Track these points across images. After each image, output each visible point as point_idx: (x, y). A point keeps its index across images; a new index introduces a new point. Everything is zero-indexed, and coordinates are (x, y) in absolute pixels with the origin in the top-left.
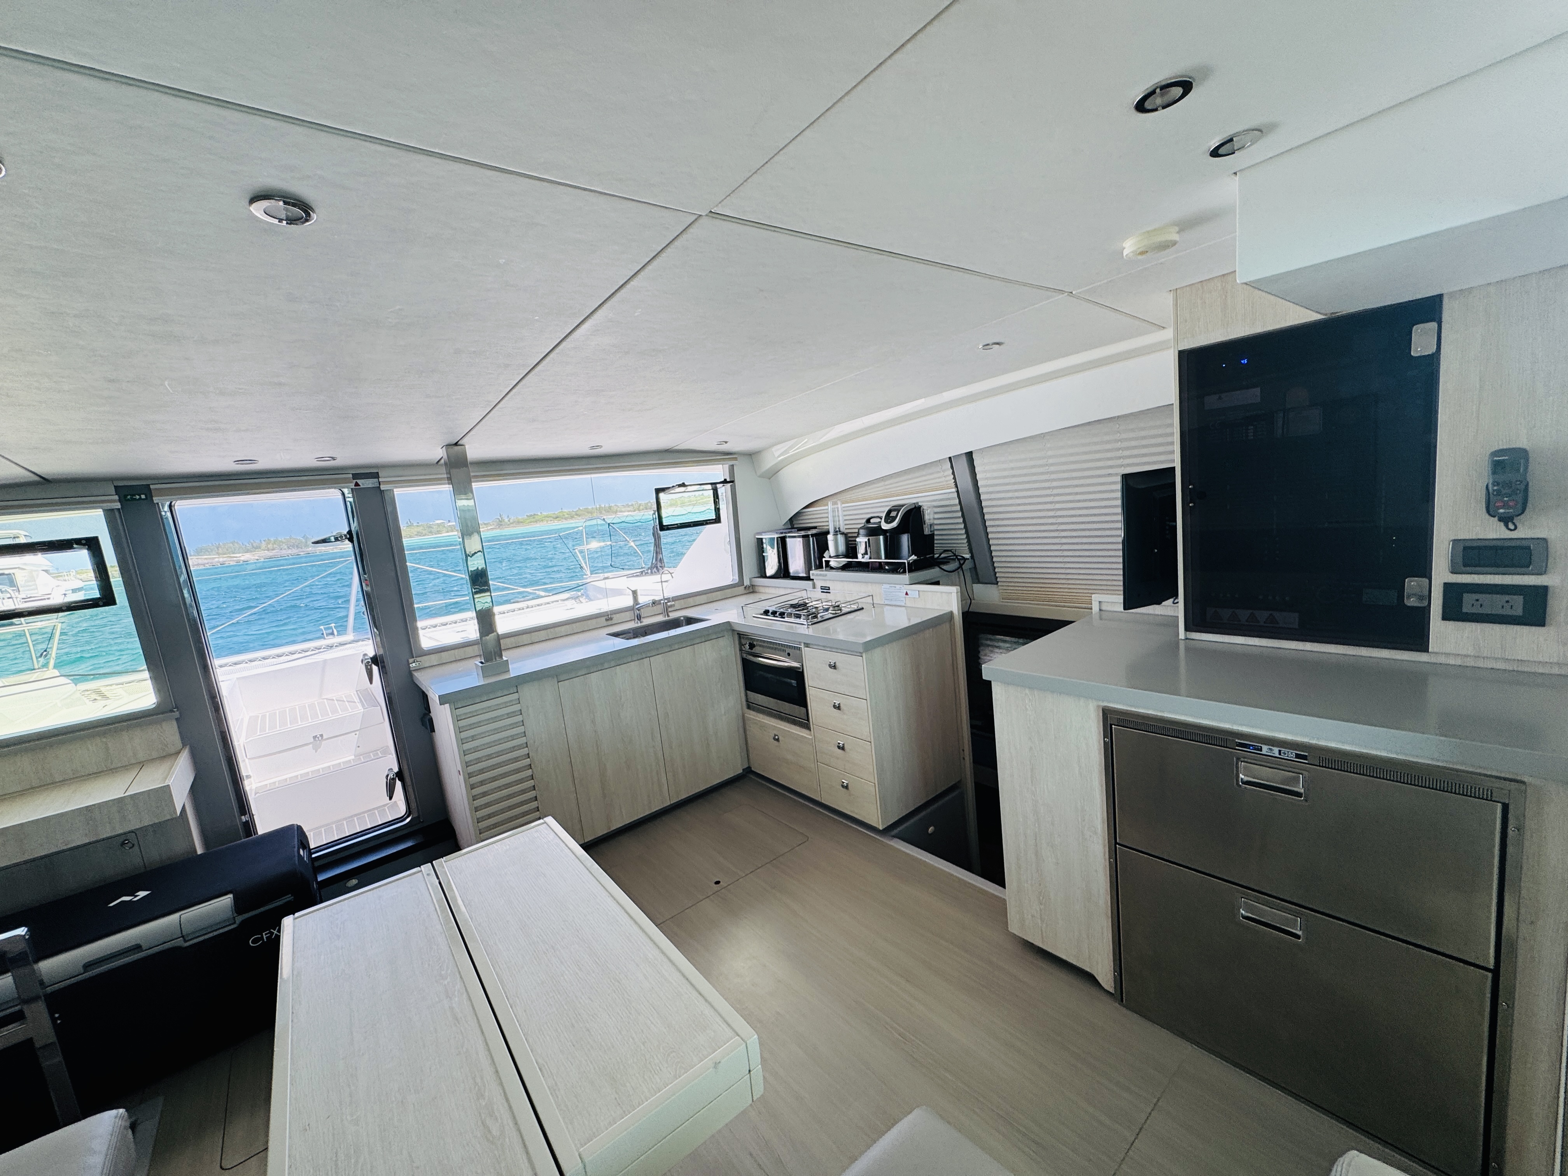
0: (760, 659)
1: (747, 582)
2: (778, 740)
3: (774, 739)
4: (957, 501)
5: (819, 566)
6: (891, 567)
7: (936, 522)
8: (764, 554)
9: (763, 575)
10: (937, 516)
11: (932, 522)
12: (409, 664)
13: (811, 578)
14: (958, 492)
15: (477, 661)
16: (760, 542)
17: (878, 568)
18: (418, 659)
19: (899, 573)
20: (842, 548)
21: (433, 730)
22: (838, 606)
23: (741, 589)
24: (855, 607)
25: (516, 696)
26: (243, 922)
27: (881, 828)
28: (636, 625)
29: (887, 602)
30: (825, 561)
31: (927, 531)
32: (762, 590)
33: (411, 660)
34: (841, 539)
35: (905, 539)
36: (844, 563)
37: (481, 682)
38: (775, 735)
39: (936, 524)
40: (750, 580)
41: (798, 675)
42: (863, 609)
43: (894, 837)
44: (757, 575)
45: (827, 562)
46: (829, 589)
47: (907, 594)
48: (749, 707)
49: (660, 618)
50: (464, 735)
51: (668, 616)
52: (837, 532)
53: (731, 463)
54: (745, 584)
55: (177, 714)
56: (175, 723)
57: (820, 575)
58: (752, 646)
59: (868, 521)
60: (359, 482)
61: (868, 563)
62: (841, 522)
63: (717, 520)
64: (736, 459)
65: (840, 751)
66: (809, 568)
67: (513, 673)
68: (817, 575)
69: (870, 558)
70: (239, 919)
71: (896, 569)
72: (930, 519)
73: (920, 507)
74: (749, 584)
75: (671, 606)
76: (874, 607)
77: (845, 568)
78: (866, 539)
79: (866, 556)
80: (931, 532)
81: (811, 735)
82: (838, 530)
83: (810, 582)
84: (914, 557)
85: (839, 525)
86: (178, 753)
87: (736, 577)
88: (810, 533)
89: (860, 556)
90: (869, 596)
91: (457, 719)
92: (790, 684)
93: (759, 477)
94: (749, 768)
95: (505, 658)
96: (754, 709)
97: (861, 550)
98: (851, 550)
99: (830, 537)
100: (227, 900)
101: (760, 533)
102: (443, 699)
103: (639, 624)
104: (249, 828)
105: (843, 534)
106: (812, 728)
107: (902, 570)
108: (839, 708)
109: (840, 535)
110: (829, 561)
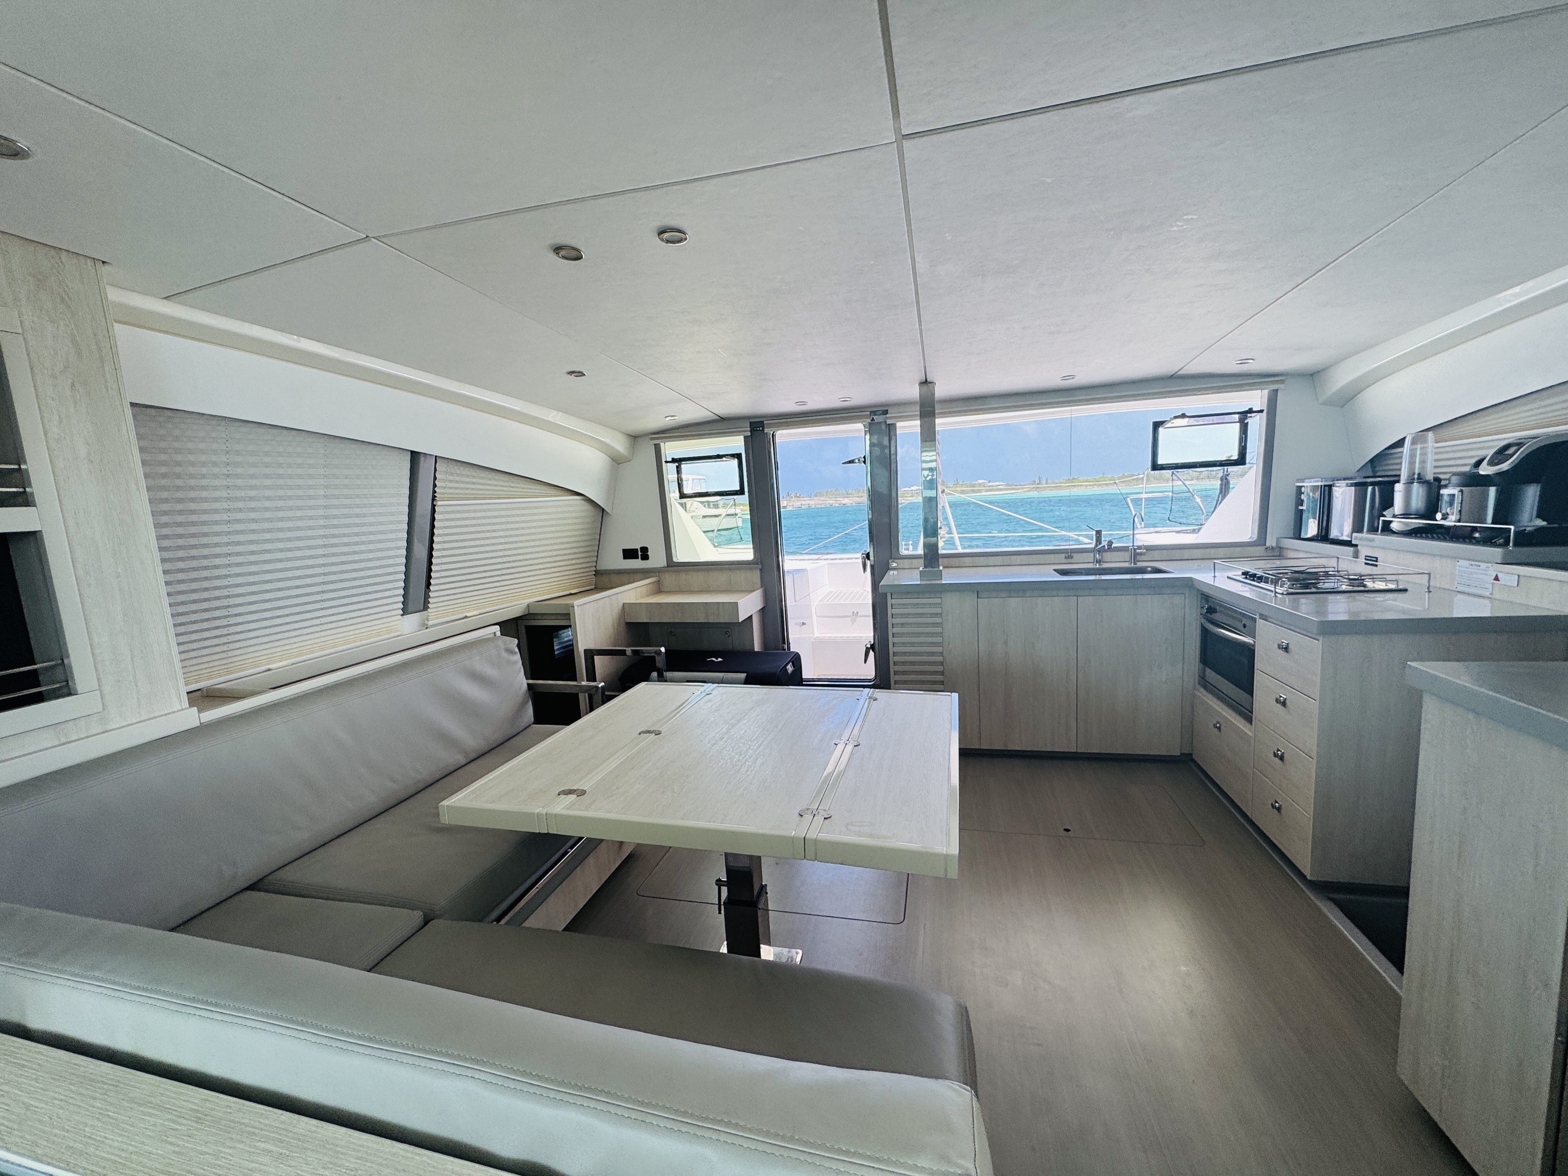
0: (1220, 629)
1: (1271, 542)
2: (1219, 727)
3: (1215, 726)
5: (1373, 529)
6: (1484, 535)
8: (1302, 513)
9: (1297, 535)
12: (889, 563)
13: (1356, 543)
15: (922, 569)
16: (1298, 491)
17: (1467, 536)
18: (896, 561)
20: (1417, 502)
23: (1259, 550)
24: (1394, 587)
25: (940, 600)
27: (1313, 880)
29: (1460, 588)
30: (1384, 521)
32: (1290, 551)
33: (890, 561)
34: (1418, 490)
35: (1531, 494)
36: (1417, 526)
38: (1218, 723)
40: (1278, 540)
41: (1249, 652)
42: (1405, 590)
43: (1333, 900)
45: (1387, 524)
46: (1377, 561)
47: (1497, 579)
48: (1201, 684)
49: (1124, 565)
50: (895, 621)
51: (1136, 562)
52: (1414, 478)
53: (1275, 387)
54: (1268, 544)
55: (760, 567)
56: (758, 572)
57: (1368, 540)
59: (1476, 464)
60: (875, 417)
61: (1452, 527)
62: (1425, 465)
63: (1241, 460)
64: (1282, 382)
65: (1277, 760)
66: (1358, 530)
67: (943, 581)
68: (1361, 539)
69: (1459, 521)
71: (1490, 538)
74: (1274, 545)
76: (1429, 592)
77: (1412, 533)
78: (1455, 491)
79: (1451, 517)
81: (1251, 731)
82: (1416, 476)
83: (1353, 550)
84: (1541, 523)
85: (1423, 468)
86: (757, 590)
87: (1254, 535)
89: (1441, 516)
90: (1427, 574)
91: (892, 607)
92: (1243, 664)
93: (1321, 404)
94: (1191, 754)
95: (940, 571)
96: (1205, 688)
98: (1432, 506)
99: (1398, 487)
100: (743, 676)
101: (1299, 479)
102: (885, 588)
103: (1098, 566)
105: (1421, 480)
106: (1253, 722)
107: (1502, 541)
108: (1284, 704)
109: (1419, 483)
110: (1391, 522)
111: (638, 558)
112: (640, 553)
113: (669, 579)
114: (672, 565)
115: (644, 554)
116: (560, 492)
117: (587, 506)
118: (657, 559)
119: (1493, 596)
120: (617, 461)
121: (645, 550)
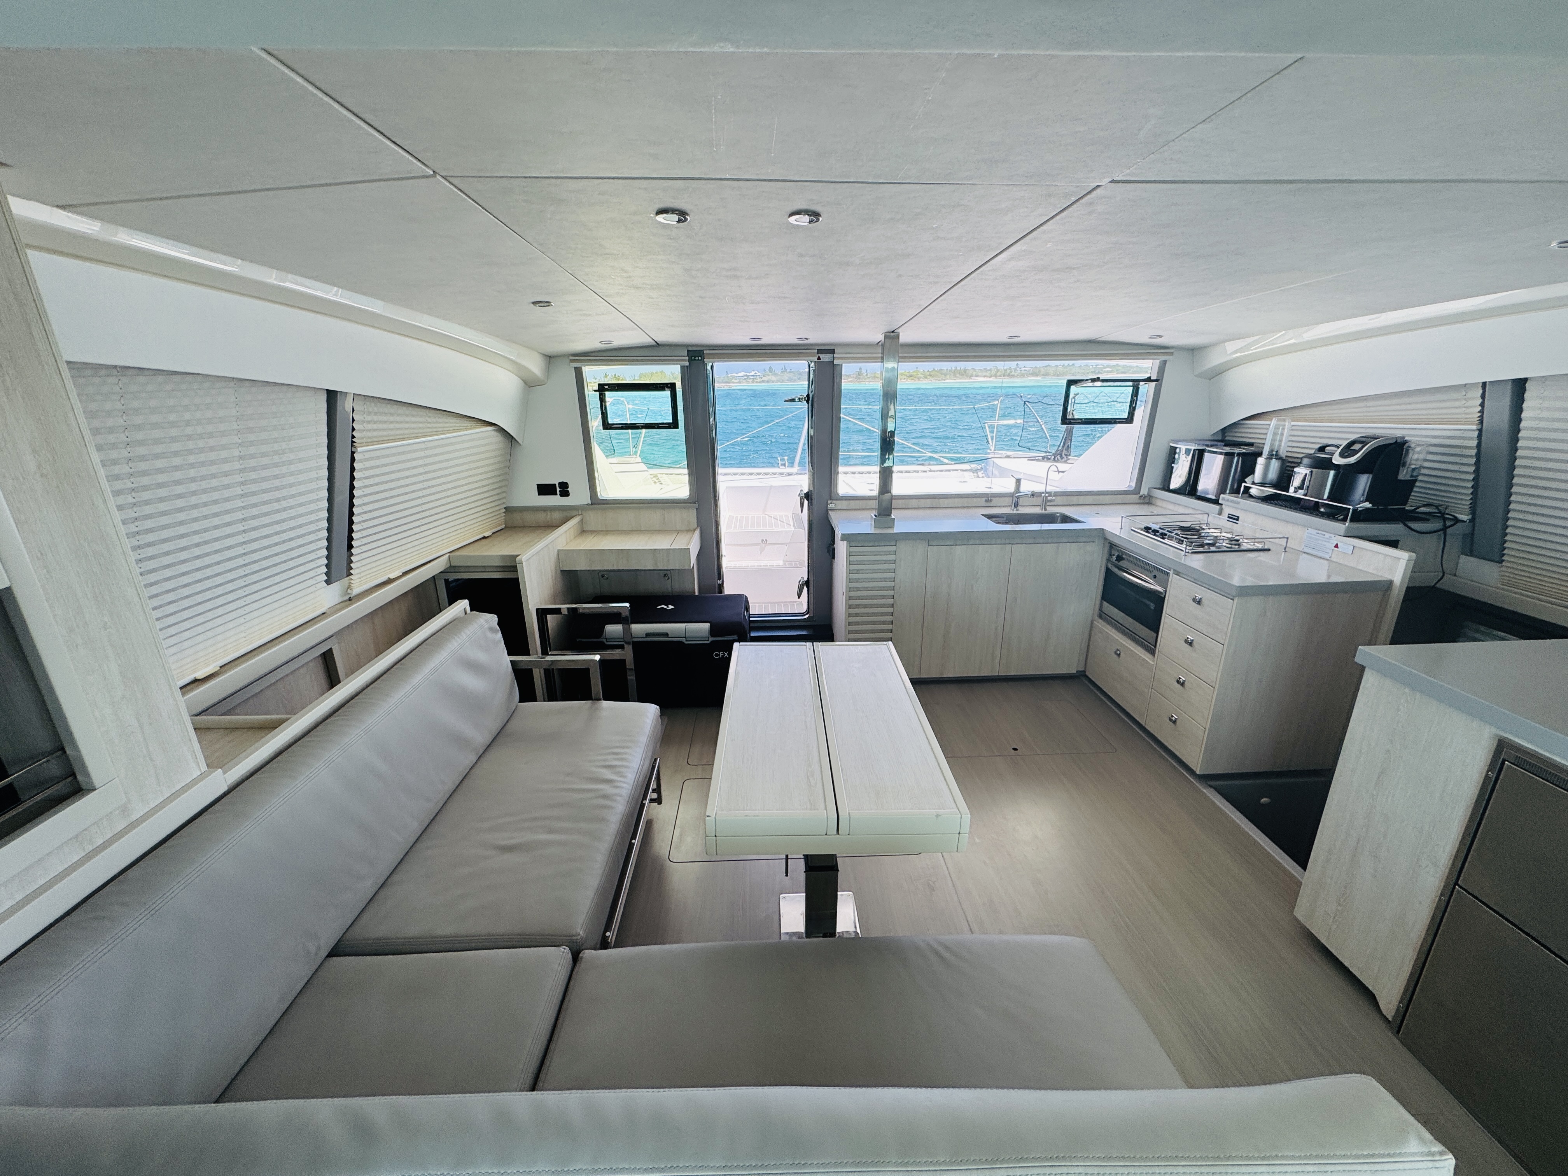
0: (1125, 574)
1: (1144, 491)
2: (1119, 655)
3: (1116, 653)
4: (1474, 443)
5: (1235, 491)
6: (1328, 510)
7: (1426, 464)
8: (1173, 465)
9: (1166, 487)
10: (1430, 457)
11: (1419, 463)
12: (828, 504)
13: (1220, 502)
14: (1480, 431)
15: (873, 514)
16: (1173, 451)
17: (1312, 509)
18: (834, 502)
19: (1337, 520)
20: (1273, 475)
21: (833, 558)
22: (1238, 540)
23: (1135, 498)
24: (1260, 546)
25: (894, 548)
26: (712, 642)
27: (1198, 773)
28: (1012, 512)
29: (1306, 550)
30: (1245, 486)
31: (1404, 475)
32: (1159, 503)
33: (829, 501)
34: (1275, 465)
35: (1363, 482)
36: (1270, 493)
37: (873, 532)
38: (1118, 650)
39: (1424, 468)
40: (1149, 489)
41: (1159, 600)
42: (1269, 550)
43: (1211, 786)
44: (1158, 486)
45: (1247, 489)
46: (1237, 520)
47: (1336, 546)
48: (1100, 616)
49: (1037, 510)
50: (852, 567)
51: (1045, 509)
52: (1272, 455)
53: (1164, 358)
54: (1141, 493)
55: (697, 506)
56: (695, 512)
57: (1232, 501)
58: (1120, 558)
59: (1322, 449)
60: (821, 356)
61: (1301, 499)
62: (1283, 444)
63: (1129, 420)
64: (1172, 354)
65: (1179, 686)
66: (1222, 490)
67: (896, 530)
68: (1228, 500)
69: (1305, 495)
70: (711, 639)
71: (1333, 514)
72: (1417, 460)
73: (1405, 442)
74: (1146, 493)
75: (1051, 501)
76: (1285, 552)
77: (1267, 499)
78: (1308, 471)
79: (1300, 491)
80: (1412, 476)
81: (1153, 661)
82: (1274, 453)
83: (1217, 507)
84: (1368, 505)
85: (1280, 446)
86: (695, 530)
87: (1133, 484)
88: (1237, 450)
89: (1292, 489)
90: (1284, 538)
91: (850, 554)
92: (1148, 606)
93: (1196, 376)
94: (1084, 671)
95: (893, 516)
96: (1105, 620)
97: (1296, 482)
98: (1284, 479)
99: (1261, 461)
100: (707, 626)
101: (1176, 442)
102: (844, 537)
103: (1015, 512)
104: (721, 588)
105: (1279, 458)
106: (1156, 655)
107: (1342, 517)
108: (1191, 644)
109: (1276, 459)
110: (1250, 488)
111: (556, 494)
112: (558, 489)
113: (594, 518)
114: (596, 502)
115: (564, 488)
116: (473, 424)
117: (497, 438)
118: (579, 496)
119: (1332, 559)
120: (529, 384)
121: (564, 486)
